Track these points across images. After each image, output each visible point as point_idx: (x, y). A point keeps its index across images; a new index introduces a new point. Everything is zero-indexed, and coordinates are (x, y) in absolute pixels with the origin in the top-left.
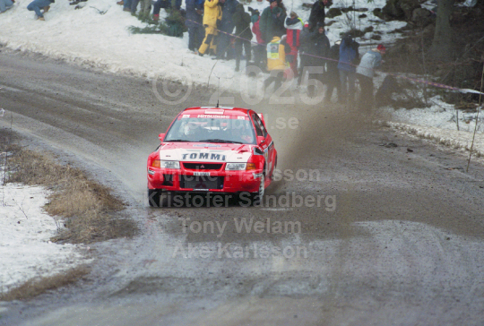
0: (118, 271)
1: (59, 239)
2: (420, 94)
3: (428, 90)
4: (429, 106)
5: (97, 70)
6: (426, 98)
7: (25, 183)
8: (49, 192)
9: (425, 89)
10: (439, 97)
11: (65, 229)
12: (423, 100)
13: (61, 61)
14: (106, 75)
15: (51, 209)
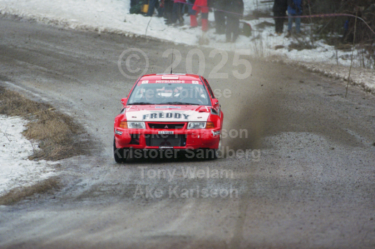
0: (81, 180)
1: (35, 157)
2: (308, 39)
3: (314, 35)
4: (315, 47)
5: (61, 27)
6: (312, 42)
7: (8, 115)
8: (26, 121)
9: (311, 35)
10: (322, 40)
11: (39, 149)
12: (311, 44)
13: (32, 21)
14: (67, 31)
15: (27, 134)
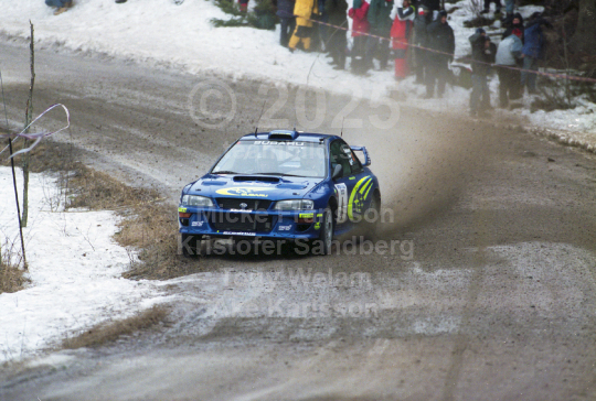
0: (204, 310)
1: (133, 274)
2: (562, 93)
3: (571, 88)
4: (573, 107)
5: (175, 71)
6: (568, 97)
7: (91, 208)
8: (120, 219)
9: (567, 87)
10: (585, 96)
11: (139, 261)
12: (566, 100)
13: (130, 61)
14: (184, 77)
15: (122, 239)
